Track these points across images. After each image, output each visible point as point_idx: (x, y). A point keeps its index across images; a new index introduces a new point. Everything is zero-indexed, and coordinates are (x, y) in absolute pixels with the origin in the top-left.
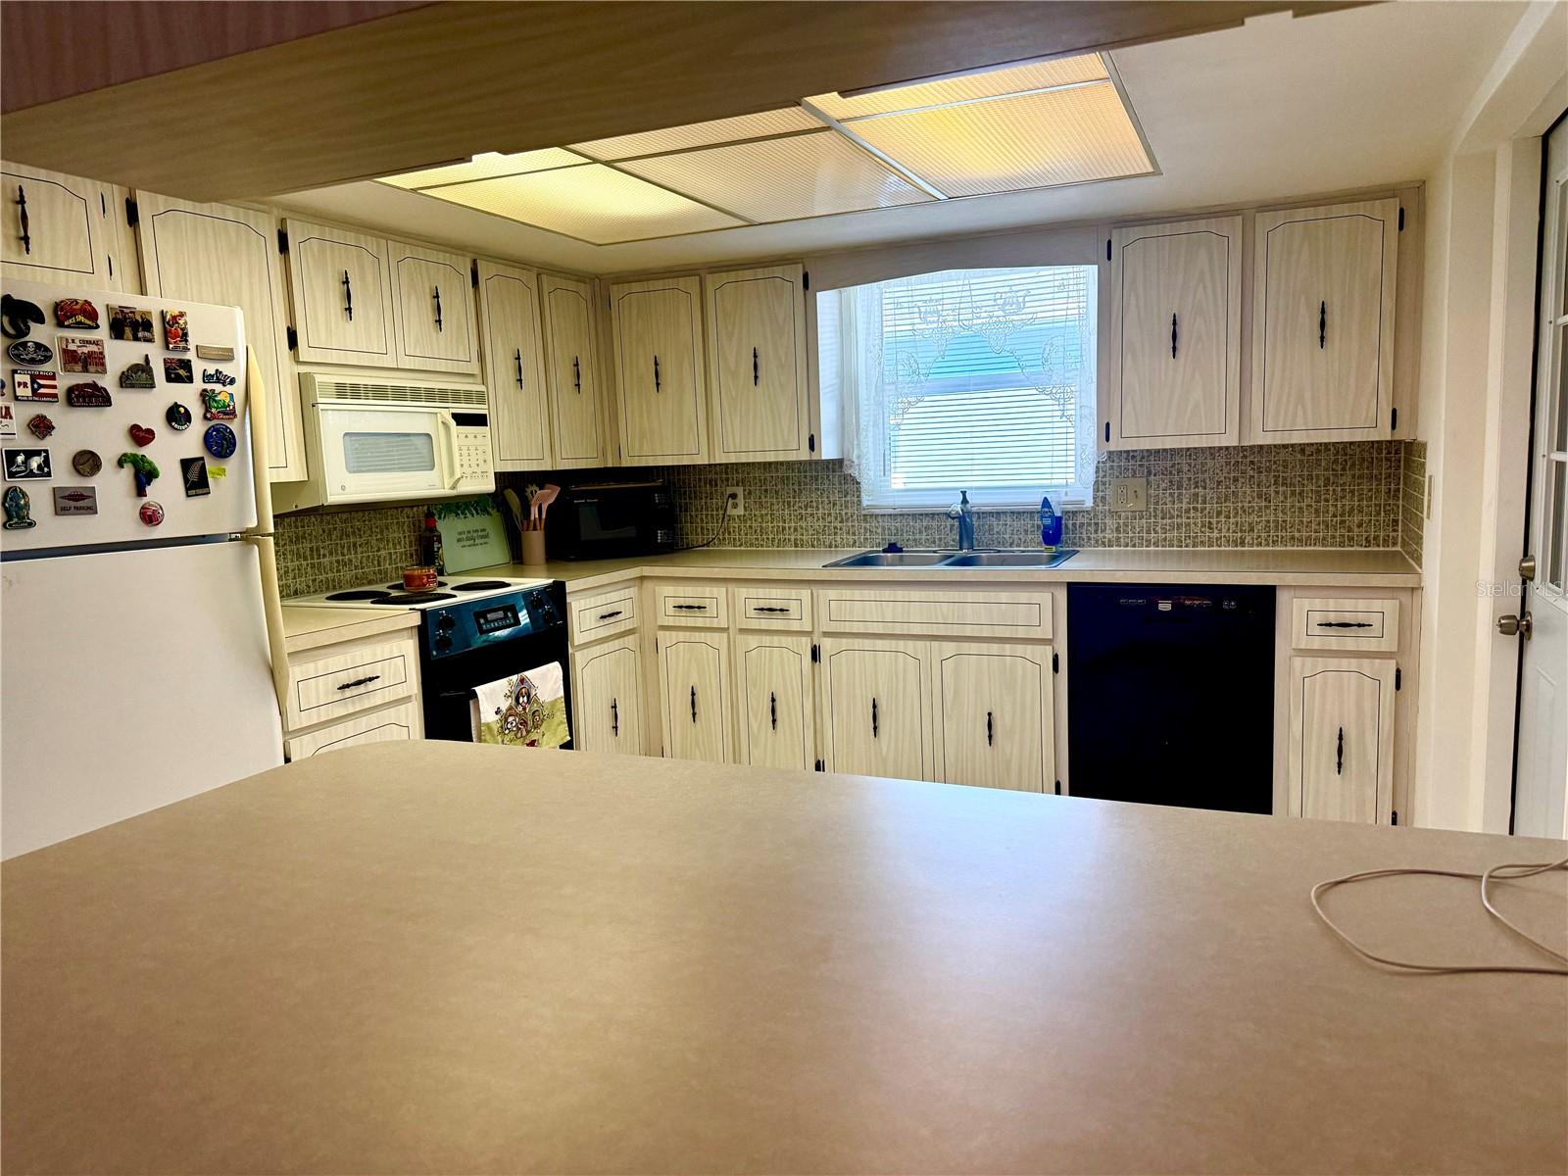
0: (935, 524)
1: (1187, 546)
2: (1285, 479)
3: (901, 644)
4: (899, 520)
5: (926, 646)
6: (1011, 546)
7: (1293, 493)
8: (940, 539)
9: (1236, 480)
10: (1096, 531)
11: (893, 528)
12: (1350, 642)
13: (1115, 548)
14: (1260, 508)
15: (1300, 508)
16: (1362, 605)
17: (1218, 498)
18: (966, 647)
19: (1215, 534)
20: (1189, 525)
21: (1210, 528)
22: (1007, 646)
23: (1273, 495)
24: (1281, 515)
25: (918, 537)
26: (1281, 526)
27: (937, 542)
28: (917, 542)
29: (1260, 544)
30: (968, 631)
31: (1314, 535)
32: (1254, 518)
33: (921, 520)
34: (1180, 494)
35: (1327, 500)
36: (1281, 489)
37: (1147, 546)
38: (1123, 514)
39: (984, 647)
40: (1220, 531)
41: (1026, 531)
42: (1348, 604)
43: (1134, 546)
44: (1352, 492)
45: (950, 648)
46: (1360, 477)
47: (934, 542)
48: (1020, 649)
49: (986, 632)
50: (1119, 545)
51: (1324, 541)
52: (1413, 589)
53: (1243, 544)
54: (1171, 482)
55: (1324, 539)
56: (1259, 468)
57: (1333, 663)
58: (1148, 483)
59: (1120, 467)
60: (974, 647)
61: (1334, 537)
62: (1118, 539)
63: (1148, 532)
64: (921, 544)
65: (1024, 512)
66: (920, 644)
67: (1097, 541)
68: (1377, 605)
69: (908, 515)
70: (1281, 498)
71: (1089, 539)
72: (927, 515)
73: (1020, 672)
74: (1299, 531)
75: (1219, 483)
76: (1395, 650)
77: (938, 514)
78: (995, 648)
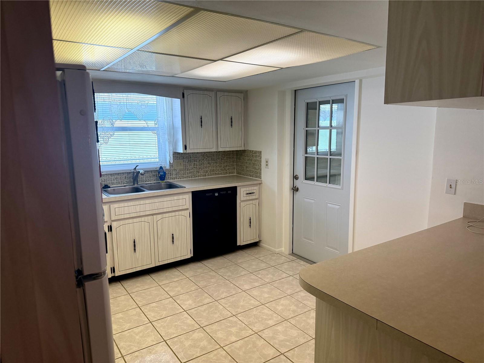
0: (119, 177)
1: (193, 178)
2: (213, 159)
3: (143, 219)
4: (105, 176)
5: (151, 218)
6: (146, 182)
7: (215, 162)
8: (121, 182)
9: (203, 159)
10: (170, 175)
11: (103, 179)
12: (251, 197)
13: (176, 180)
14: (209, 166)
15: (217, 166)
16: (253, 188)
17: (200, 164)
18: (165, 215)
19: (199, 174)
20: (193, 172)
21: (198, 172)
22: (177, 213)
23: (211, 163)
24: (213, 168)
25: (113, 181)
26: (213, 171)
27: (120, 183)
28: (113, 184)
29: (209, 176)
30: (165, 210)
31: (219, 172)
32: (207, 169)
33: (114, 176)
34: (191, 164)
35: (222, 164)
36: (213, 161)
37: (184, 179)
38: (177, 170)
39: (170, 214)
40: (200, 173)
41: (150, 177)
42: (250, 188)
43: (180, 179)
44: (226, 161)
45: (159, 217)
46: (228, 158)
47: (119, 183)
48: (180, 213)
49: (170, 210)
50: (176, 179)
51: (221, 174)
52: (260, 184)
53: (205, 176)
54: (189, 160)
55: (222, 173)
56: (208, 156)
57: (248, 202)
58: (184, 161)
59: (176, 156)
60: (167, 215)
61: (223, 173)
62: (176, 177)
63: (184, 175)
64: (114, 184)
65: (149, 171)
66: (150, 217)
67: (171, 178)
68: (255, 188)
69: (109, 174)
70: (213, 164)
71: (169, 178)
72: (116, 174)
73: (181, 220)
74: (217, 172)
75: (200, 160)
76: (258, 197)
77: (120, 173)
78: (173, 214)
